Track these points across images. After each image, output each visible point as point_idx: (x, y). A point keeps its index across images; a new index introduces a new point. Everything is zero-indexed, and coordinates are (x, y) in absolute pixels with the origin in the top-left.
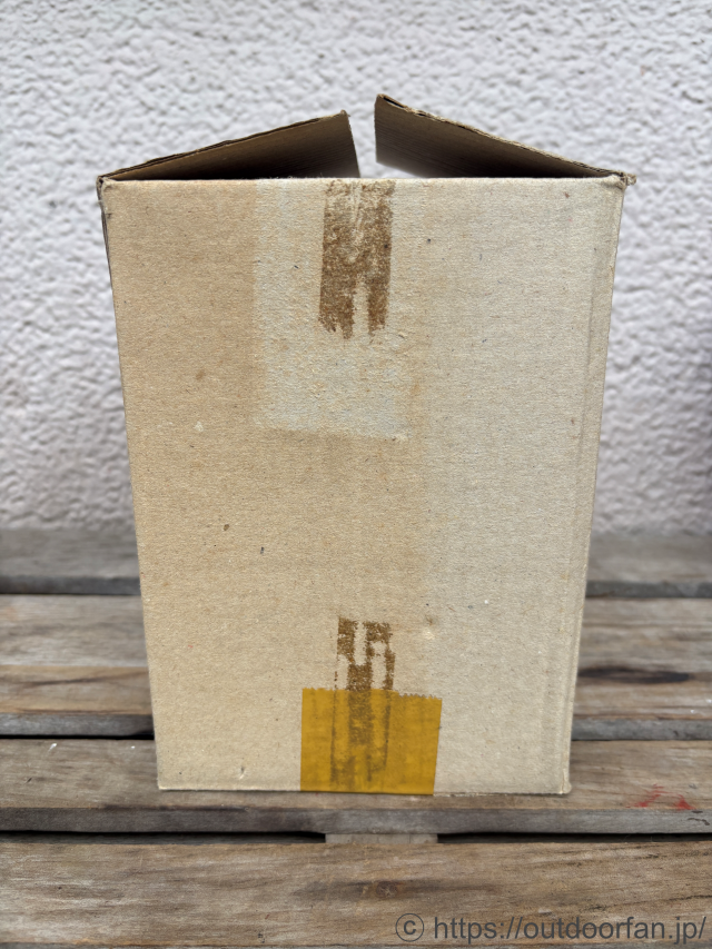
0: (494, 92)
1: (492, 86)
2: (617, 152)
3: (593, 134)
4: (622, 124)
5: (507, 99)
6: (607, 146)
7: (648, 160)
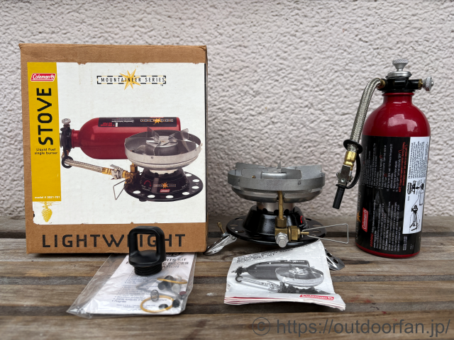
0: (286, 38)
1: (285, 36)
2: (335, 61)
3: (325, 54)
4: (336, 51)
5: (291, 41)
6: (331, 59)
7: (347, 64)
